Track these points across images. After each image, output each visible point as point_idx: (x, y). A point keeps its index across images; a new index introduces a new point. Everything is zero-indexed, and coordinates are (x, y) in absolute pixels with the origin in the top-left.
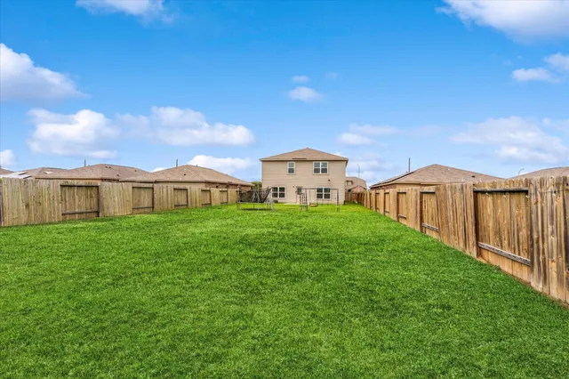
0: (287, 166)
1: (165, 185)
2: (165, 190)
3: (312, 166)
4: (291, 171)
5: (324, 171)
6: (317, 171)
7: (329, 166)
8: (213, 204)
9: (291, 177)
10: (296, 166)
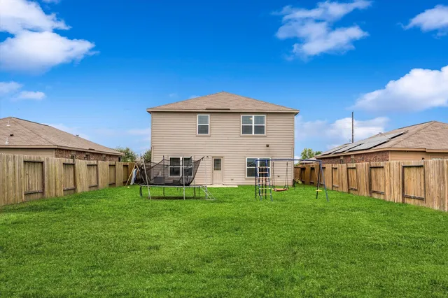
0: (195, 122)
1: (11, 155)
2: (11, 164)
3: (239, 123)
4: (203, 130)
5: (260, 130)
6: (247, 130)
7: (268, 122)
8: (79, 190)
9: (203, 139)
10: (210, 121)
